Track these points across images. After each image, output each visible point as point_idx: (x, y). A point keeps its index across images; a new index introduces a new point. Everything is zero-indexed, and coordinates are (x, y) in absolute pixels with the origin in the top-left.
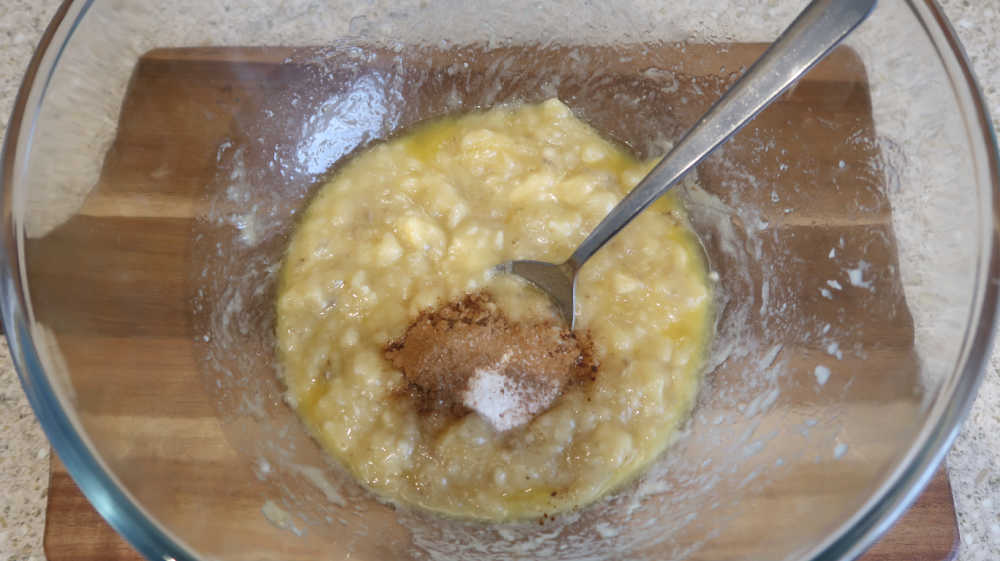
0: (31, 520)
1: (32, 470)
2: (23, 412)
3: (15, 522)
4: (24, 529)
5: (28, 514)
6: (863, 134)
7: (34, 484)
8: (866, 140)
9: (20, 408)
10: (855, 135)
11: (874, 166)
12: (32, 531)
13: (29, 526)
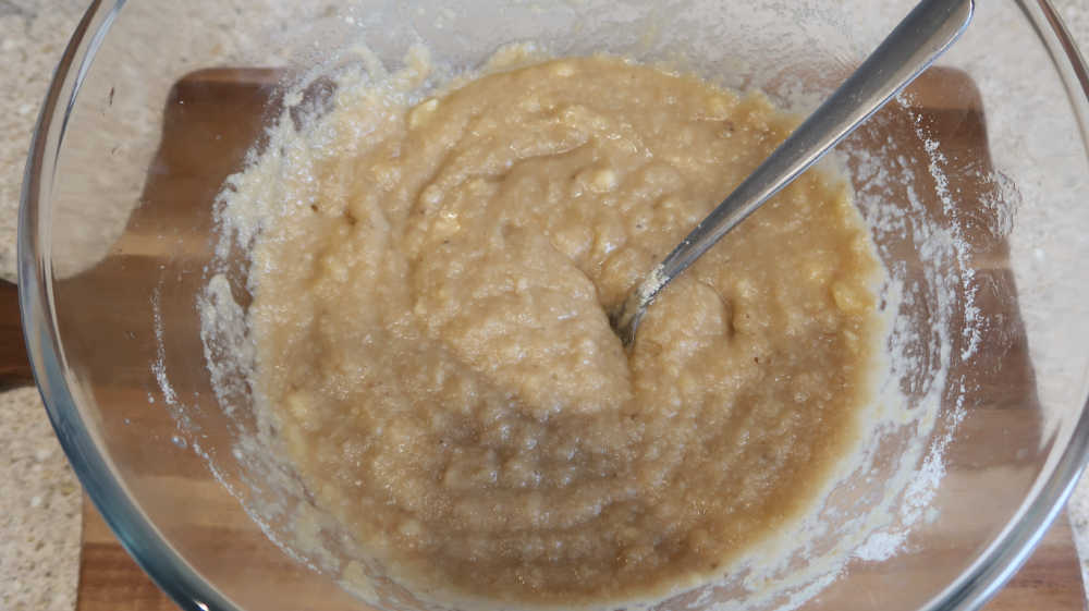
0: (24, 575)
1: (26, 520)
2: (15, 455)
3: (7, 577)
4: (17, 585)
5: (20, 568)
6: (975, 168)
7: (26, 534)
8: (978, 174)
9: (11, 452)
10: (966, 167)
11: (985, 203)
12: (26, 587)
13: (23, 583)
